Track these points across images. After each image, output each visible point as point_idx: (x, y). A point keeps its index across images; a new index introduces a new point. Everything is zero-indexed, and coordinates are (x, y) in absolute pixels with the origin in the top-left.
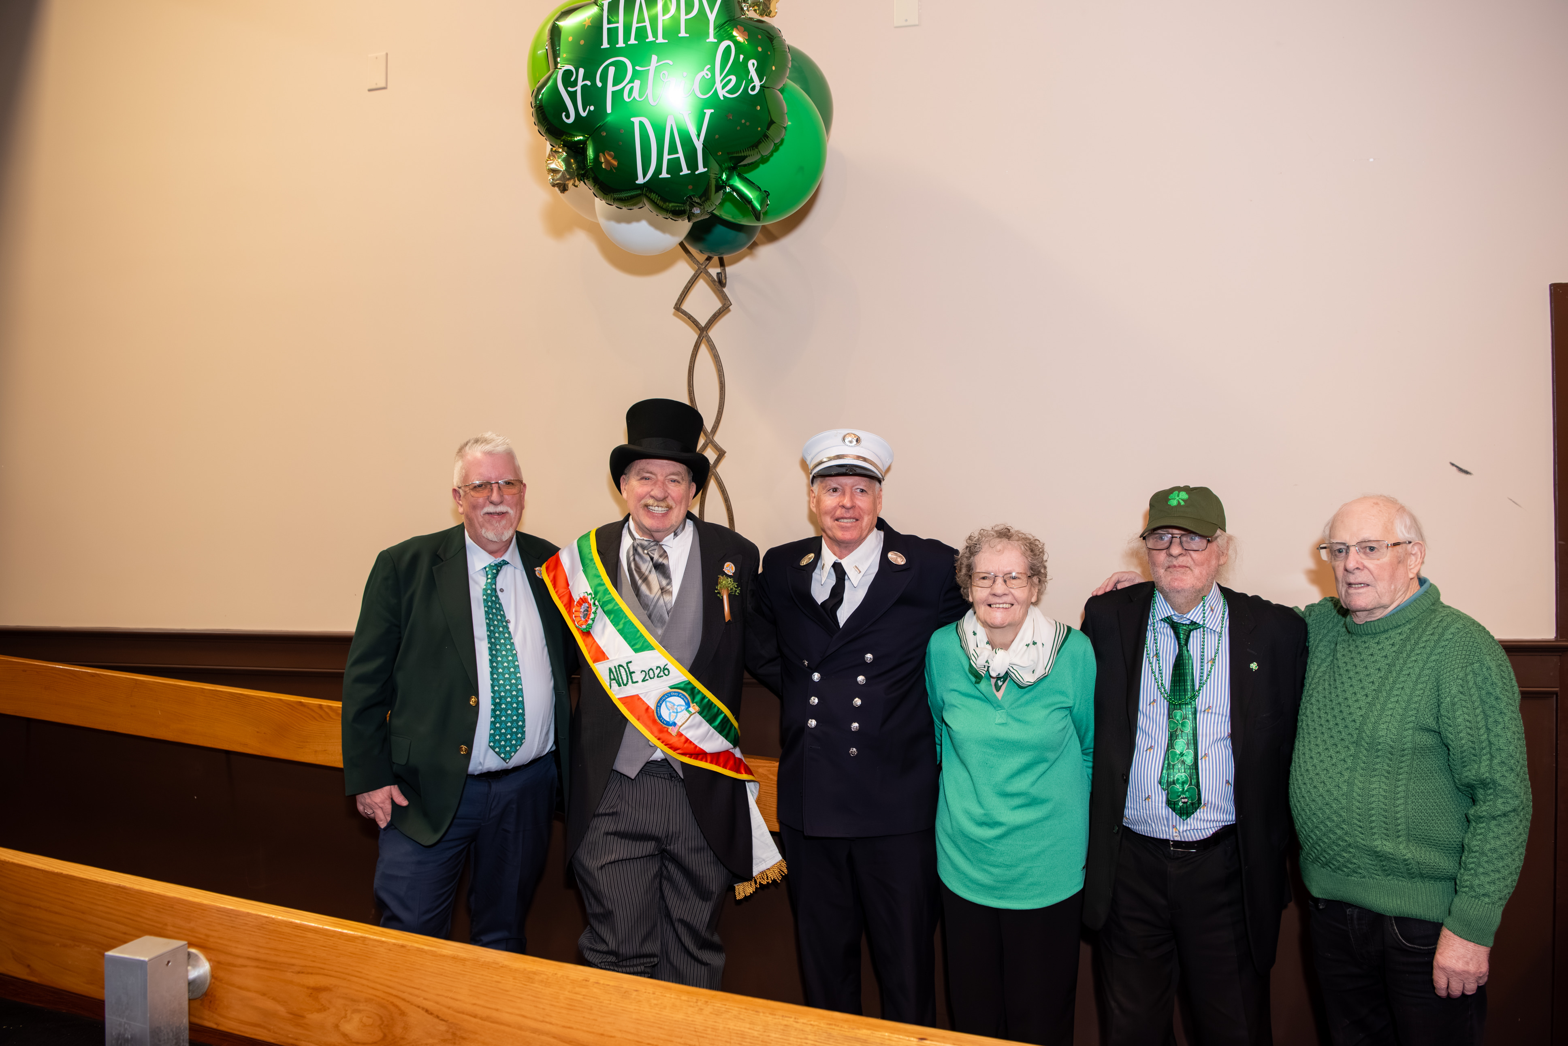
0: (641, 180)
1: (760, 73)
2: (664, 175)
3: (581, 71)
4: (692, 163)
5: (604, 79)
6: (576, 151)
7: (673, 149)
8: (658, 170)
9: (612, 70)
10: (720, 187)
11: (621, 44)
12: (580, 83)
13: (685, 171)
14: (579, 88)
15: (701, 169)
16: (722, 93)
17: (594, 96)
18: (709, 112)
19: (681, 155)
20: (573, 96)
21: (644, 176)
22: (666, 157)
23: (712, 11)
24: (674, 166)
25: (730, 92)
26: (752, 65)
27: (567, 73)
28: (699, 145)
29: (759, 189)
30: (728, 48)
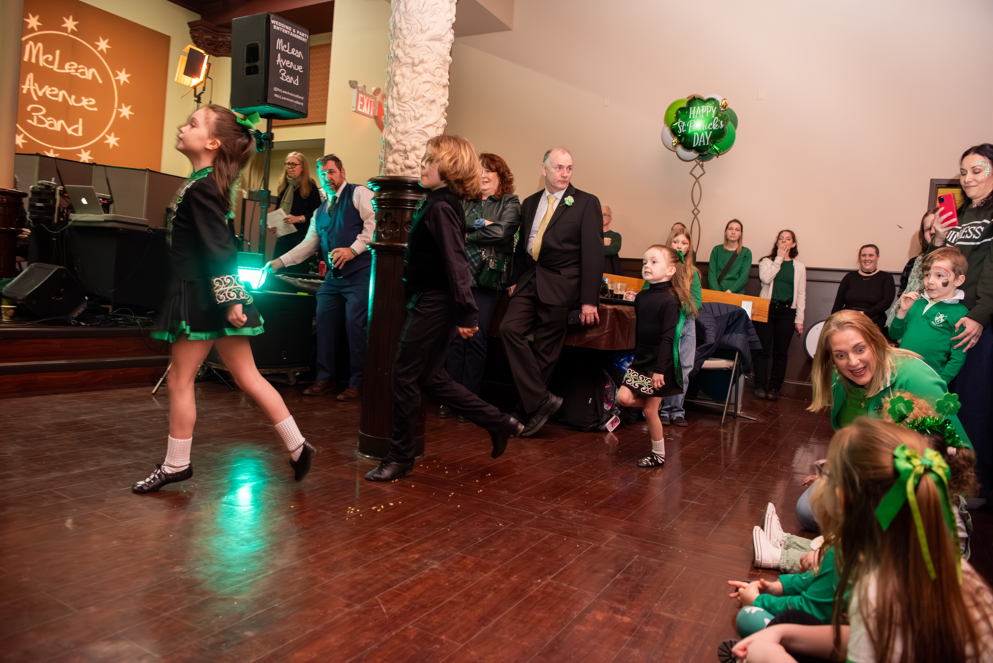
0: (694, 146)
1: (723, 124)
2: (699, 145)
3: (684, 123)
4: (706, 143)
5: (689, 124)
6: (679, 138)
7: (702, 140)
8: (698, 144)
9: (691, 123)
10: (711, 147)
11: (693, 117)
12: (684, 125)
13: (704, 144)
14: (683, 126)
15: (708, 144)
16: (714, 128)
17: (686, 128)
18: (711, 132)
19: (704, 141)
20: (681, 128)
21: (695, 144)
22: (700, 141)
23: (714, 109)
24: (702, 143)
25: (716, 128)
26: (721, 122)
27: (681, 123)
28: (708, 139)
29: (719, 147)
30: (716, 119)
